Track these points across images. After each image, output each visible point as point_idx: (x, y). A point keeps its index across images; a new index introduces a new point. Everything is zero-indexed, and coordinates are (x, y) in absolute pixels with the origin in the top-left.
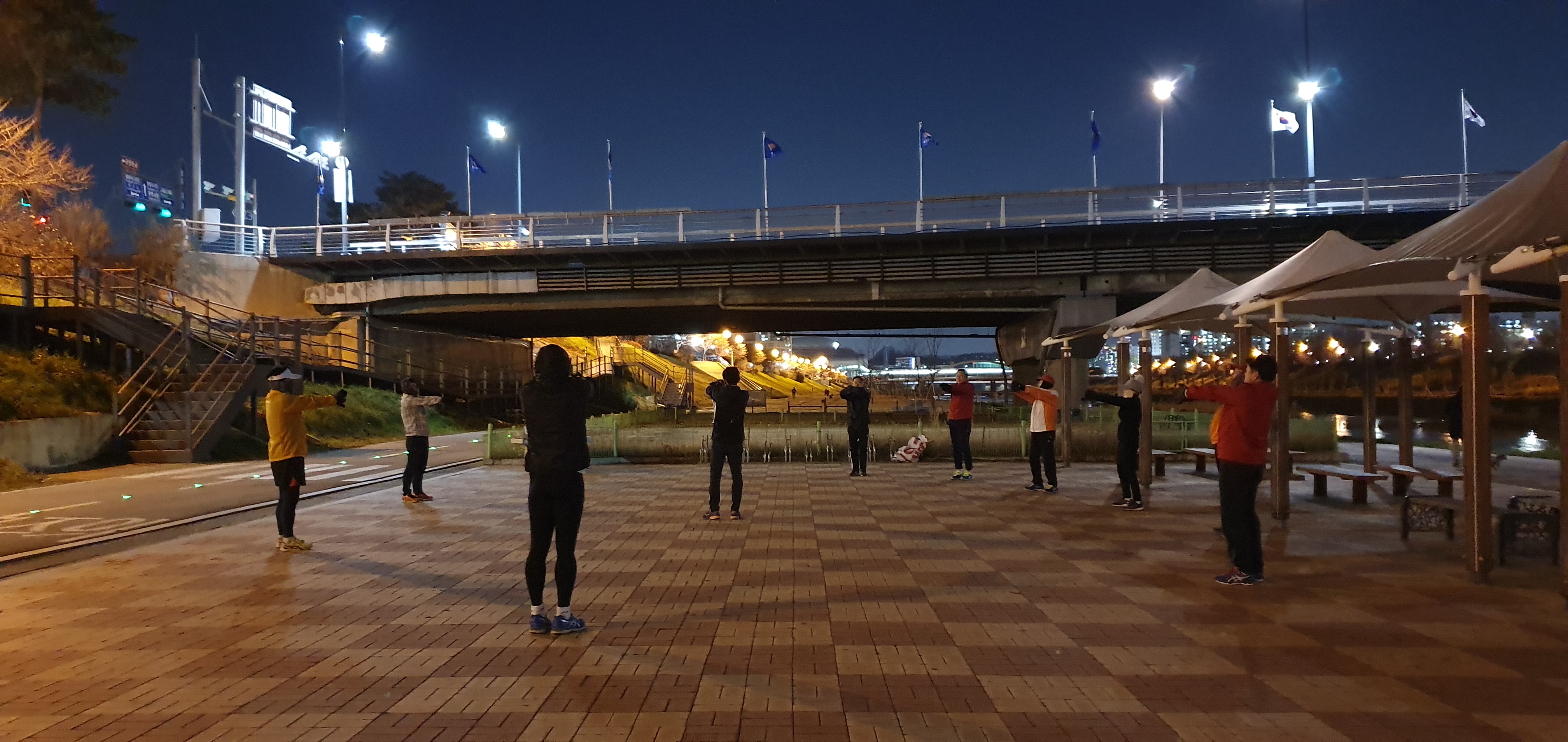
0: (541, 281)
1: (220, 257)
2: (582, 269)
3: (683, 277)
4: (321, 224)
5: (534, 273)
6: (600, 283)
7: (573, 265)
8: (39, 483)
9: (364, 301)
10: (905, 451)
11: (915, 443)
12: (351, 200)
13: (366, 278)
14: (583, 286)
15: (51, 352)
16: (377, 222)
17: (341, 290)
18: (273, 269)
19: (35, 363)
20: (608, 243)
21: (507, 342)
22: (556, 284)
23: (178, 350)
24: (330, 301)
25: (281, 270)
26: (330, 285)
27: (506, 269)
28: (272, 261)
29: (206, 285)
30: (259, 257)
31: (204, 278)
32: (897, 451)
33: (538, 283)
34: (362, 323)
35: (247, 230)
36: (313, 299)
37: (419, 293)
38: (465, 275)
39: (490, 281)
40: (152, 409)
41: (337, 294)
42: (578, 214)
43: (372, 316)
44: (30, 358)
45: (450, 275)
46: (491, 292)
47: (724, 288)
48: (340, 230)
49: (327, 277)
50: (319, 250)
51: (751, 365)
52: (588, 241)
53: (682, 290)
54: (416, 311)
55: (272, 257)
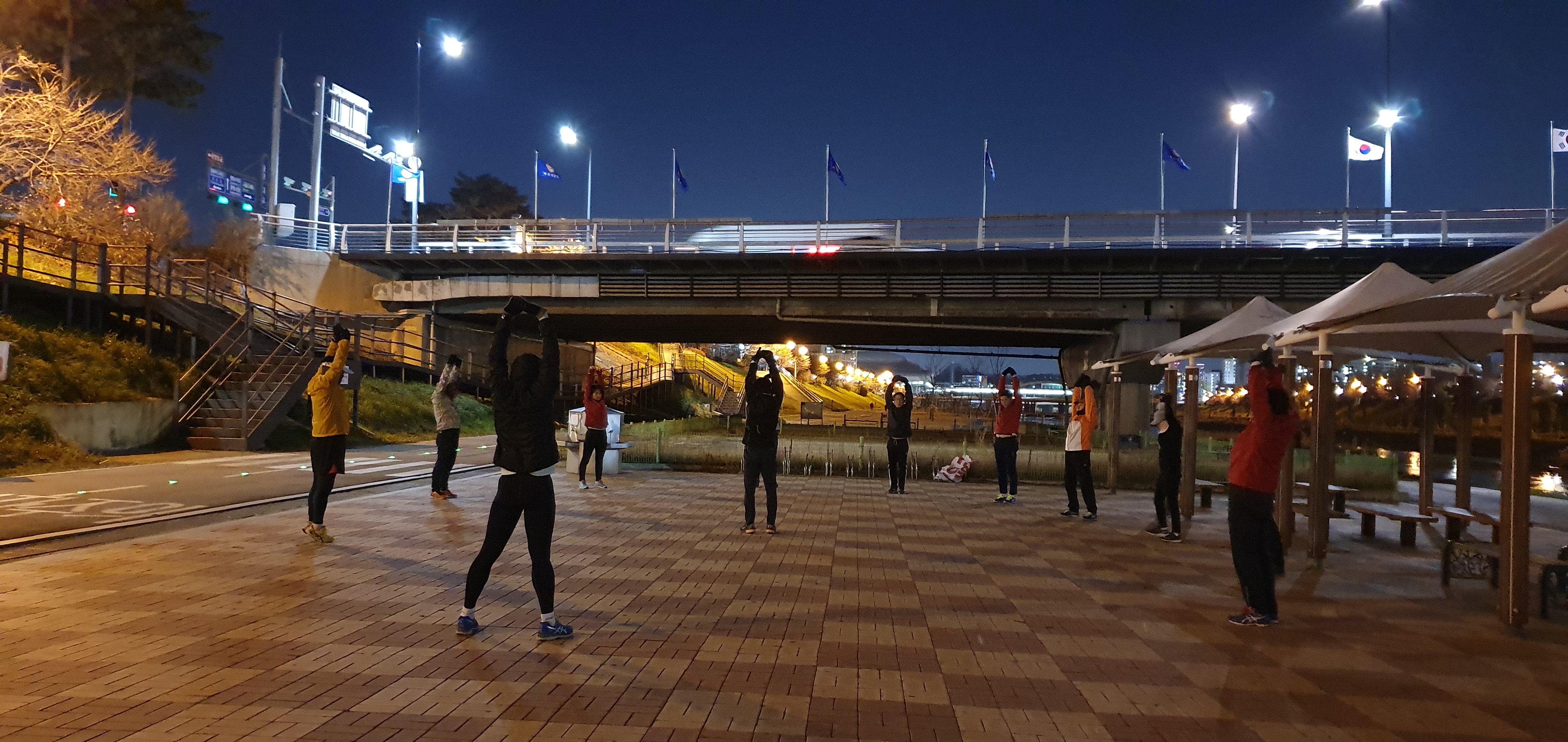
0: (602, 286)
1: (293, 252)
2: (643, 275)
3: (742, 286)
4: (391, 222)
5: (597, 278)
6: (661, 290)
7: (634, 271)
8: (97, 464)
9: (430, 300)
10: (948, 470)
11: (959, 462)
12: (422, 200)
13: (432, 277)
14: (644, 293)
15: (120, 338)
16: (446, 222)
17: (408, 288)
18: (343, 265)
19: (105, 348)
20: (669, 251)
21: (571, 345)
22: (616, 289)
23: (241, 341)
24: (397, 298)
25: (351, 266)
26: (398, 282)
27: (569, 273)
28: (343, 257)
29: (278, 278)
30: (331, 252)
31: (277, 271)
32: (940, 470)
33: (600, 288)
34: (427, 320)
35: (320, 226)
36: (380, 296)
37: (483, 293)
38: (529, 277)
39: (553, 283)
40: (212, 397)
41: (404, 291)
42: (642, 221)
43: (436, 313)
44: (101, 343)
45: (514, 277)
46: (553, 296)
47: (781, 298)
48: (409, 229)
49: (396, 275)
50: (388, 248)
51: (814, 377)
52: (650, 248)
53: (739, 300)
54: (481, 311)
55: (343, 252)
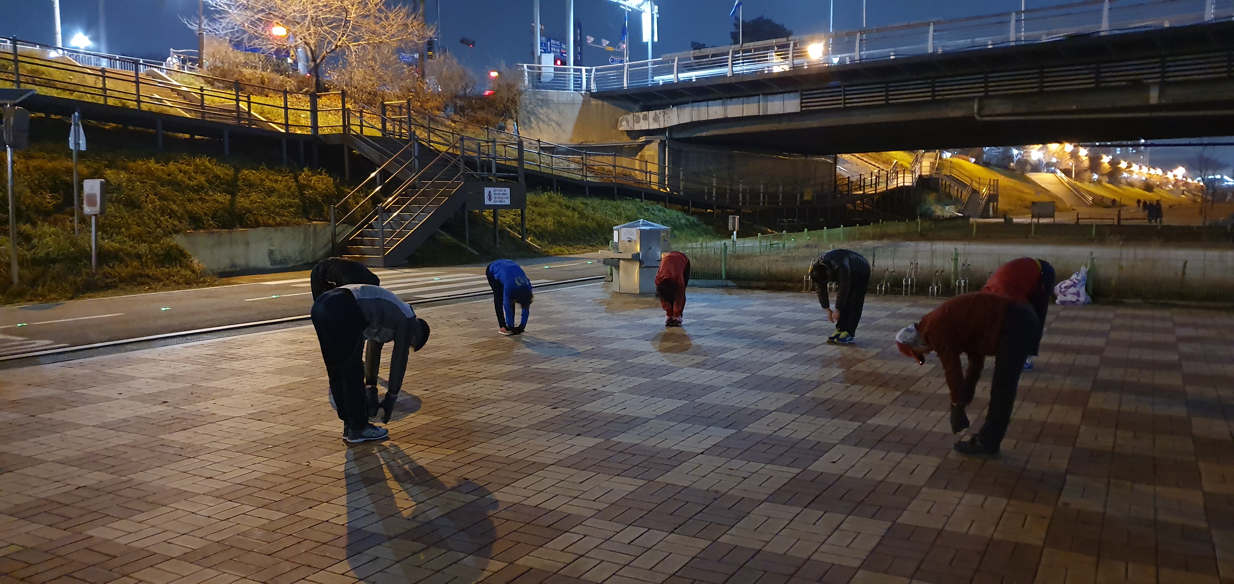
0: (804, 101)
1: (554, 94)
2: (839, 87)
3: (937, 89)
4: (628, 61)
5: (798, 94)
6: (856, 99)
7: (832, 83)
9: (662, 127)
12: (656, 39)
13: (663, 106)
14: (841, 104)
16: (667, 56)
17: (645, 118)
18: (594, 102)
20: (860, 60)
22: (816, 103)
24: (637, 127)
25: (600, 102)
26: (638, 113)
27: (774, 91)
28: (593, 95)
29: (541, 116)
30: (583, 92)
31: (541, 111)
33: (801, 103)
34: (662, 145)
35: (575, 70)
36: (624, 126)
37: (704, 117)
38: (741, 99)
39: (761, 103)
41: (642, 121)
43: (670, 139)
45: (729, 100)
46: (761, 114)
47: (979, 98)
49: (637, 107)
50: (625, 85)
51: (1096, 176)
53: (937, 103)
54: (704, 134)
55: (593, 91)
